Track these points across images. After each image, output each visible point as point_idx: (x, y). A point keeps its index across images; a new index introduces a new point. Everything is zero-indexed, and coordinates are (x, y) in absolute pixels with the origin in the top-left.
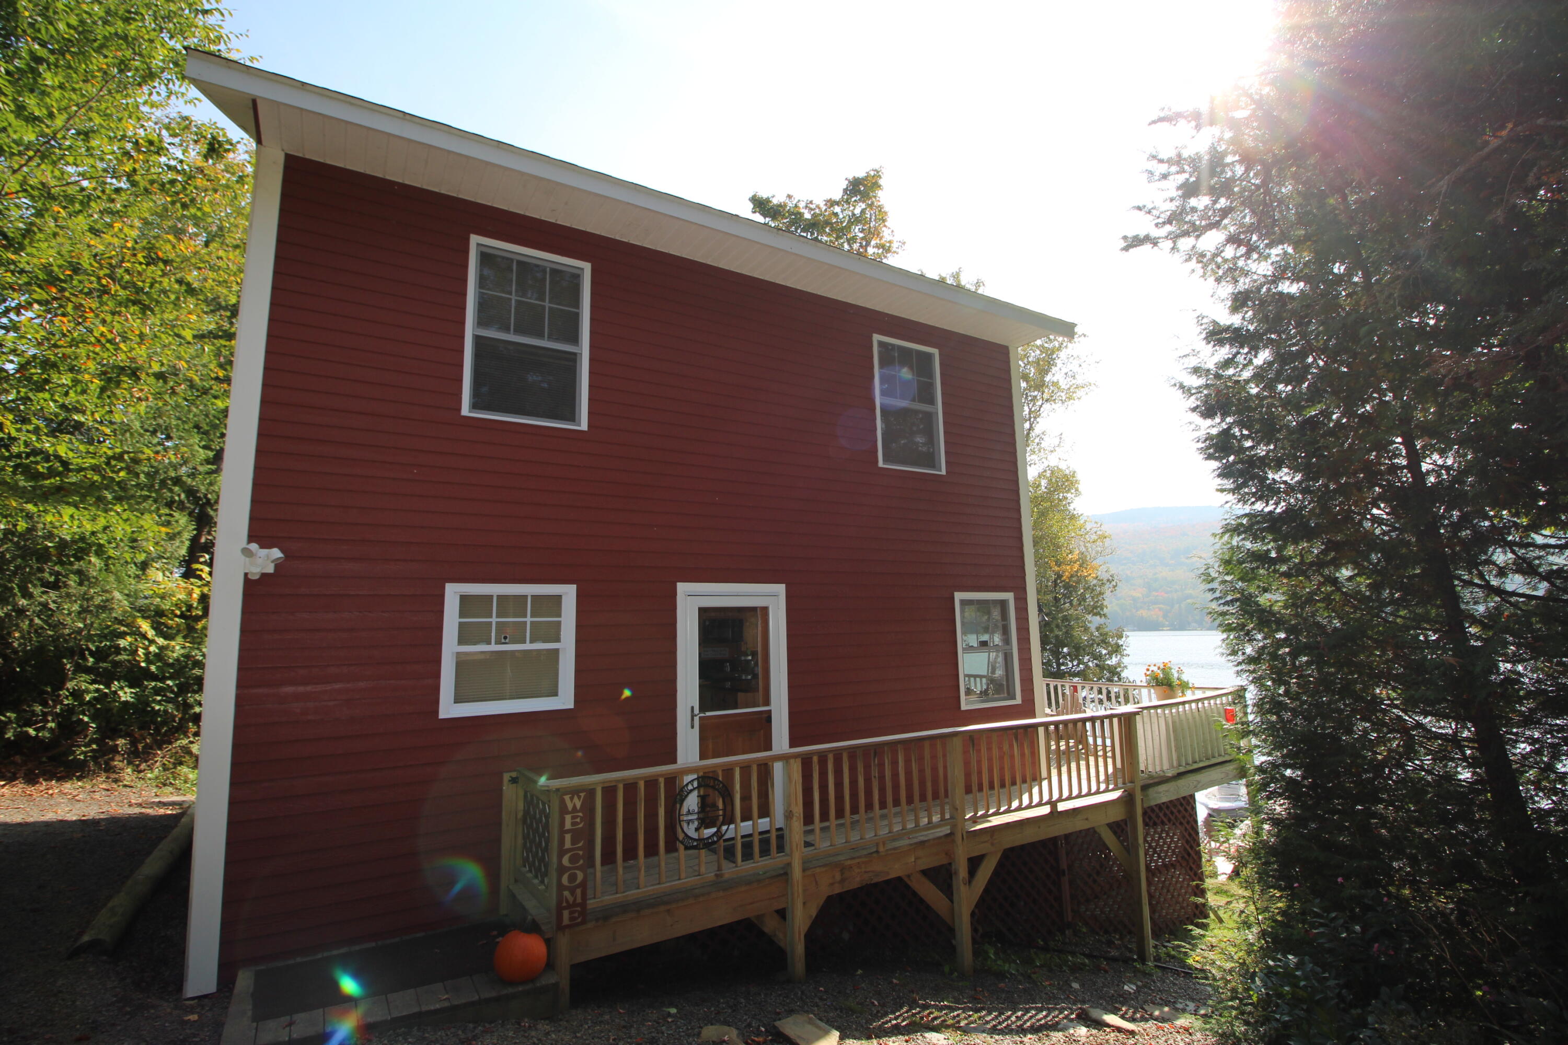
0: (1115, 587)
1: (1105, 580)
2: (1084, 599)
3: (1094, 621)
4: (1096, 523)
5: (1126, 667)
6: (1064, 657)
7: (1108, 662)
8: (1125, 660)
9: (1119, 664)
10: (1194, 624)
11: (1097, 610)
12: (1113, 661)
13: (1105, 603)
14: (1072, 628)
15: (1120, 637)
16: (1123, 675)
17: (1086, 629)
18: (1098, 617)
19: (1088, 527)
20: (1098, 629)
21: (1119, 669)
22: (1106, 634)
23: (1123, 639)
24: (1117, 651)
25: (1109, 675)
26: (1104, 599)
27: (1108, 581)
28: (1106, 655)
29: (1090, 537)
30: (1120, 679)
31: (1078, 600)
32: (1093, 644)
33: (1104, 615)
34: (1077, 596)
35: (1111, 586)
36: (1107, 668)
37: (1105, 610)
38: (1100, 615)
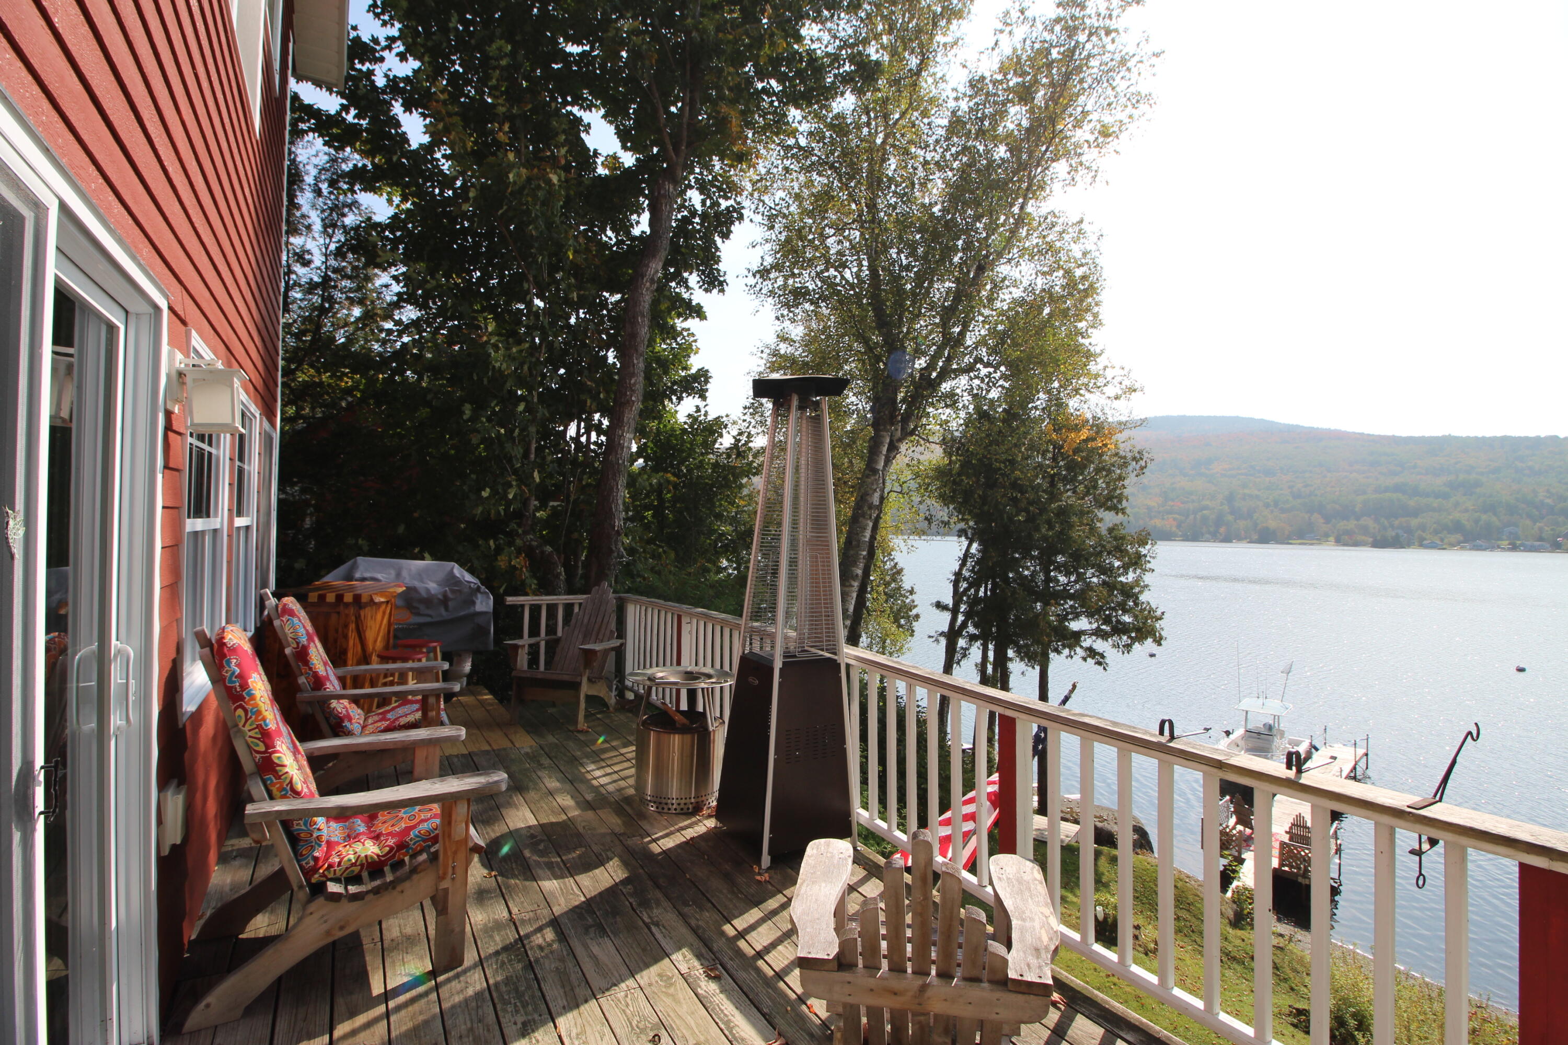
0: (1142, 468)
1: (1129, 455)
2: (1095, 487)
3: (1107, 519)
4: (1124, 369)
5: (1147, 586)
6: (1058, 569)
7: (1122, 579)
8: (1148, 578)
9: (1137, 582)
10: (1207, 536)
11: (1112, 502)
12: (1130, 577)
13: (1126, 492)
14: (1071, 526)
15: (1143, 543)
16: (1143, 598)
17: (1093, 530)
18: (1113, 513)
19: (1109, 373)
20: (1111, 530)
21: (1137, 590)
22: (1123, 538)
23: (1148, 547)
24: (1136, 564)
25: (1120, 598)
26: (1124, 487)
27: (1134, 459)
28: (1119, 568)
29: (1111, 391)
30: (1136, 604)
31: (1086, 487)
32: (1101, 552)
33: (1123, 511)
34: (1085, 479)
35: (1138, 467)
36: (1119, 586)
37: (1124, 502)
38: (1115, 509)
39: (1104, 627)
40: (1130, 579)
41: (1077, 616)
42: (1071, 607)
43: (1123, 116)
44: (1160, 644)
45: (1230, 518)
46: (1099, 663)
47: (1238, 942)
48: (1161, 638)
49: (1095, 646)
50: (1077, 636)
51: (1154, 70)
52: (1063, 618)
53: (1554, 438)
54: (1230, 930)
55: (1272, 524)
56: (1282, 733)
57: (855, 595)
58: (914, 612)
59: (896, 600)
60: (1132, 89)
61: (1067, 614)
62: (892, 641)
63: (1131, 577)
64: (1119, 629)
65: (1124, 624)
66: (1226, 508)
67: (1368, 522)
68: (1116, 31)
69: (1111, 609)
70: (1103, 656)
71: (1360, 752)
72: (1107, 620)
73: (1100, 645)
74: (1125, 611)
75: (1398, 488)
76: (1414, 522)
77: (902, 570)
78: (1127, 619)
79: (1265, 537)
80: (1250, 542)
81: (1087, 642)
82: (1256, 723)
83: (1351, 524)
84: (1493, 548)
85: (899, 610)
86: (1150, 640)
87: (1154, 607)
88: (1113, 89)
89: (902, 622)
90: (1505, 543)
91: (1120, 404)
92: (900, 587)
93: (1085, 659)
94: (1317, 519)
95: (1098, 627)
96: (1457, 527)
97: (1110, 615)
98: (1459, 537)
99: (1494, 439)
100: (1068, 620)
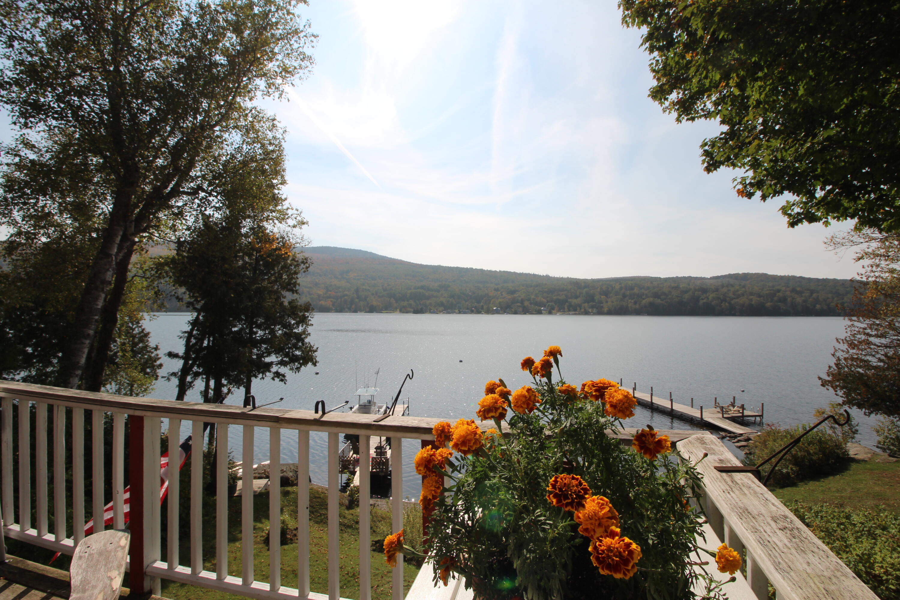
0: (307, 268)
1: (300, 261)
2: (281, 277)
3: (288, 297)
4: (297, 210)
5: (309, 334)
6: (258, 326)
7: (296, 331)
8: (310, 329)
9: (304, 332)
11: (291, 286)
13: (298, 281)
14: (264, 300)
15: (307, 310)
16: (306, 340)
18: (291, 293)
19: (290, 212)
20: (290, 303)
21: (303, 336)
22: (296, 307)
24: (303, 321)
25: (294, 341)
26: (297, 278)
27: (303, 262)
28: (294, 324)
29: (291, 222)
30: (303, 344)
31: (275, 277)
32: (284, 316)
33: (296, 292)
34: (275, 273)
35: (304, 267)
36: (293, 335)
37: (297, 286)
38: (293, 291)
39: (285, 359)
40: (300, 331)
41: (269, 355)
42: (266, 348)
43: (296, 64)
44: (315, 365)
45: (357, 300)
46: (282, 380)
47: (350, 517)
48: (316, 362)
49: (280, 371)
50: (269, 365)
51: (313, 44)
52: (260, 356)
53: (472, 269)
54: (347, 512)
55: (375, 303)
56: (375, 403)
57: (86, 351)
58: (158, 362)
59: (143, 355)
60: (301, 50)
61: (264, 353)
62: (138, 385)
63: (300, 329)
64: (294, 359)
65: (297, 356)
66: (355, 295)
67: (411, 302)
68: (293, 14)
69: (289, 348)
70: (284, 376)
71: (406, 406)
72: (287, 355)
73: (283, 370)
74: (297, 349)
75: (422, 287)
76: (428, 302)
77: (148, 333)
78: (298, 353)
79: (372, 310)
80: (366, 312)
81: (274, 369)
82: (364, 401)
83: (405, 303)
84: (453, 313)
85: (146, 363)
86: (310, 364)
87: (312, 345)
88: (290, 45)
89: (148, 370)
90: (457, 311)
91: (297, 231)
92: (147, 346)
93: (273, 379)
94: (393, 301)
95: (282, 360)
96: (442, 304)
97: (289, 351)
98: (442, 308)
99: (454, 268)
100: (264, 357)
